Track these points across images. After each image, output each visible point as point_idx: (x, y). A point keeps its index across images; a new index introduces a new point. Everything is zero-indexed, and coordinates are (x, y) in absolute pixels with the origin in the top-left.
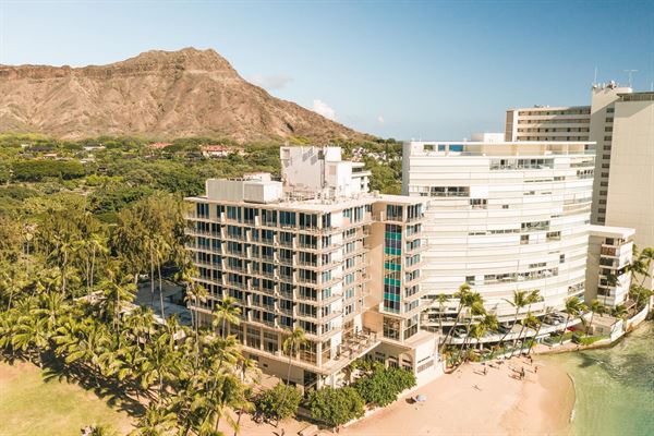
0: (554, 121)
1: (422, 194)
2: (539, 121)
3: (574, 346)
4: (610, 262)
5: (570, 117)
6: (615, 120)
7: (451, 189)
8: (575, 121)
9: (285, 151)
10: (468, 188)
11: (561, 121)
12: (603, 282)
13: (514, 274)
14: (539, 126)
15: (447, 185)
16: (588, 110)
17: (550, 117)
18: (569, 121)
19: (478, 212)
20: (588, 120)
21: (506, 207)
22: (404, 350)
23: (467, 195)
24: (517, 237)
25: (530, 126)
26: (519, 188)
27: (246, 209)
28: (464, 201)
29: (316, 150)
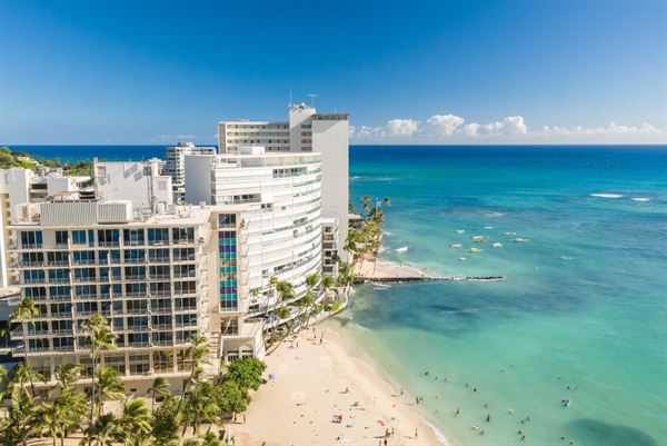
0: (258, 134)
1: (226, 203)
2: (245, 134)
3: (327, 314)
4: (330, 246)
5: (271, 130)
6: (314, 134)
7: (245, 197)
8: (274, 134)
9: (100, 168)
10: (259, 195)
11: (263, 134)
12: (327, 262)
13: (289, 265)
14: (246, 137)
15: (240, 193)
16: (286, 126)
17: (255, 130)
18: (270, 134)
19: (267, 215)
20: (288, 134)
21: (284, 208)
22: (244, 341)
23: (259, 201)
24: (290, 232)
25: (237, 138)
26: (290, 192)
27: (100, 232)
28: (257, 206)
29: (141, 166)
